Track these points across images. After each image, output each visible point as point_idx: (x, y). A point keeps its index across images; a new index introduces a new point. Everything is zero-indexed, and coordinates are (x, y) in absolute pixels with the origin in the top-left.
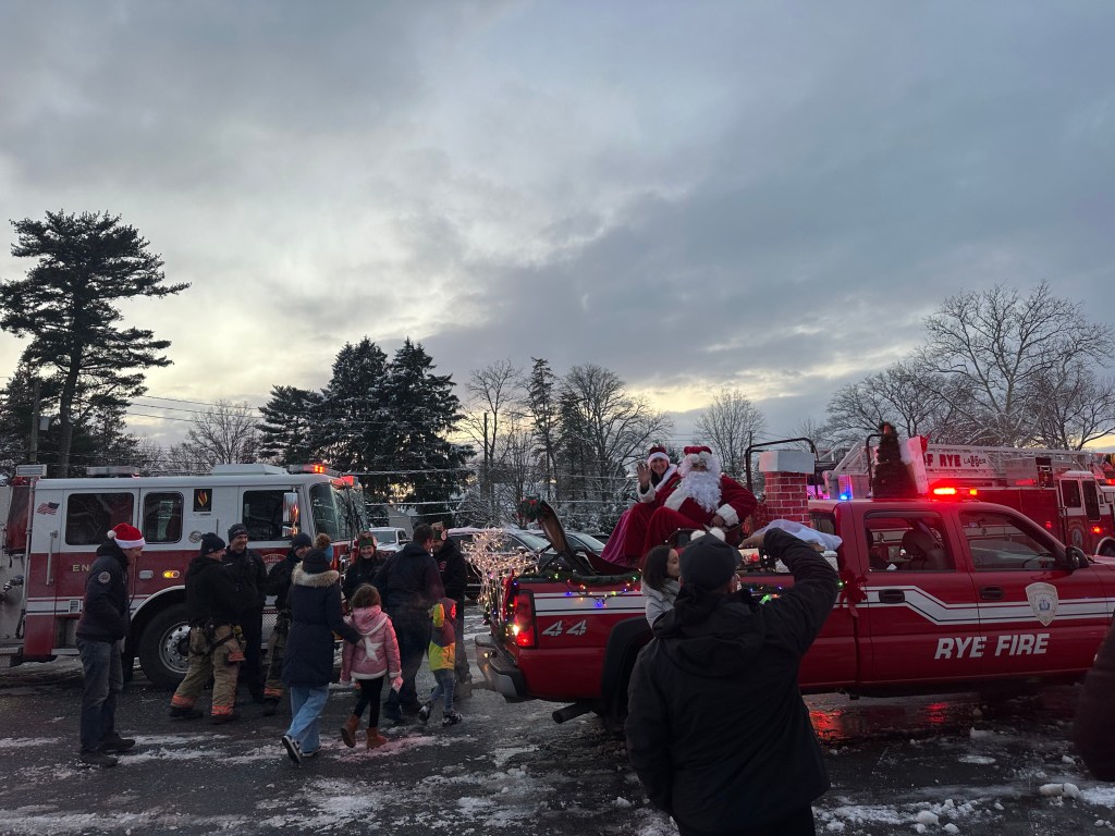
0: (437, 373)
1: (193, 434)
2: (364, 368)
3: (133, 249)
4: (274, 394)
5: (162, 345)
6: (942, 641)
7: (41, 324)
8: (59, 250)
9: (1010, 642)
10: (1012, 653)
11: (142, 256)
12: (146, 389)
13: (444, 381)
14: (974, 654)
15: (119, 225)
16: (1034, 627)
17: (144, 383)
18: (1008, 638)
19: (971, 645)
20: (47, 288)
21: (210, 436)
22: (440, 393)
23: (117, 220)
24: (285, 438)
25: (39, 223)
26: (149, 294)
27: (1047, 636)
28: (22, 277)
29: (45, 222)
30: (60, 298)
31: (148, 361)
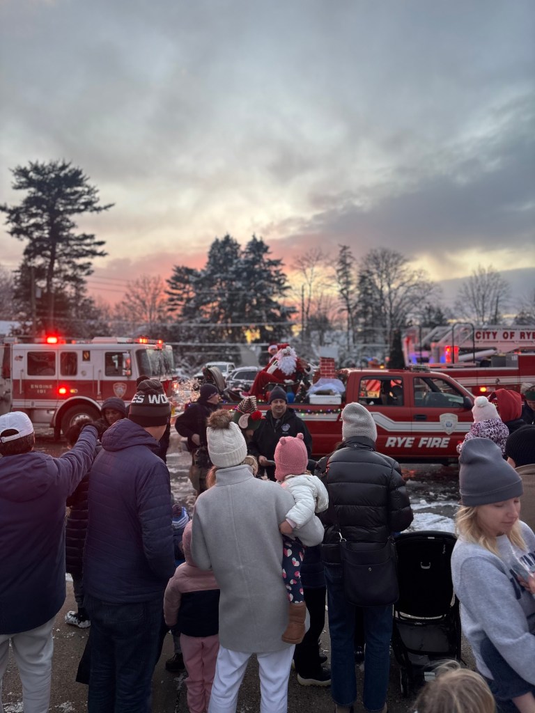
0: (273, 257)
1: (127, 295)
2: (226, 254)
3: (79, 183)
4: (174, 270)
5: (101, 243)
6: (390, 439)
7: (32, 232)
8: (39, 185)
9: (427, 441)
10: (428, 446)
11: (87, 186)
12: (93, 271)
13: (276, 263)
14: (407, 445)
15: (71, 167)
16: (442, 435)
17: (92, 268)
18: (427, 439)
19: (405, 442)
20: (34, 210)
21: (138, 297)
22: (275, 272)
23: (70, 163)
24: (181, 299)
25: (25, 168)
26: (91, 211)
27: (449, 439)
28: (19, 204)
29: (29, 168)
30: (42, 216)
31: (94, 253)
